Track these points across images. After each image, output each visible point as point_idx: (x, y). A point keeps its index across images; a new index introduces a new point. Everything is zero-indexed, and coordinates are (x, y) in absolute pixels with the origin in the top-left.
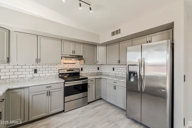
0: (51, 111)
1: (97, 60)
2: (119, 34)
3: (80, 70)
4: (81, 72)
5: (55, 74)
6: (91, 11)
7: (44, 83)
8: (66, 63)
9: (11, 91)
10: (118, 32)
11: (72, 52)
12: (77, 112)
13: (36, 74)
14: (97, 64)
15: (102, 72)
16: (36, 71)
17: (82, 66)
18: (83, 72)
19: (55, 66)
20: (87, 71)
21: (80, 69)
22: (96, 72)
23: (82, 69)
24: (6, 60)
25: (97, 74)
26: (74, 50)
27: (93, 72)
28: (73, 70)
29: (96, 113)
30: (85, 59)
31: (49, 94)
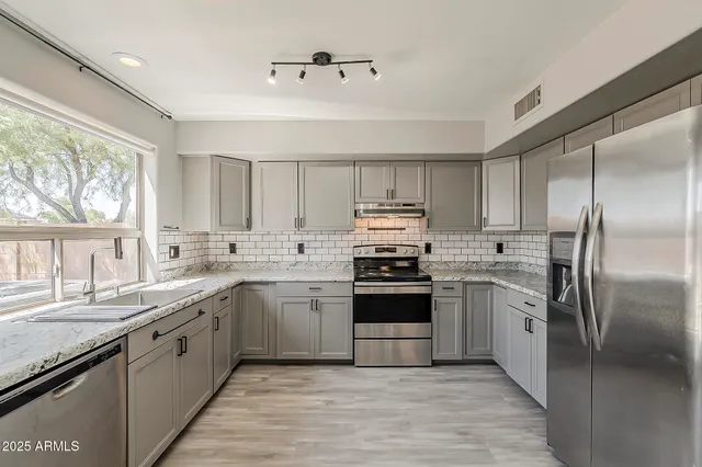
0: (320, 351)
1: (484, 215)
2: (537, 107)
3: (423, 251)
4: (424, 258)
5: (345, 258)
6: (378, 77)
7: (304, 279)
8: (374, 229)
9: (247, 287)
10: (533, 99)
11: (385, 195)
12: (384, 377)
13: (301, 255)
14: (484, 229)
15: (517, 264)
16: (301, 248)
17: (428, 238)
18: (431, 258)
19: (345, 238)
20: (449, 256)
21: (422, 245)
22: (490, 259)
23: (428, 248)
24: (244, 223)
25: (493, 269)
26: (392, 188)
27: (472, 259)
28: (394, 250)
29: (439, 397)
30: (431, 213)
31: (316, 306)
